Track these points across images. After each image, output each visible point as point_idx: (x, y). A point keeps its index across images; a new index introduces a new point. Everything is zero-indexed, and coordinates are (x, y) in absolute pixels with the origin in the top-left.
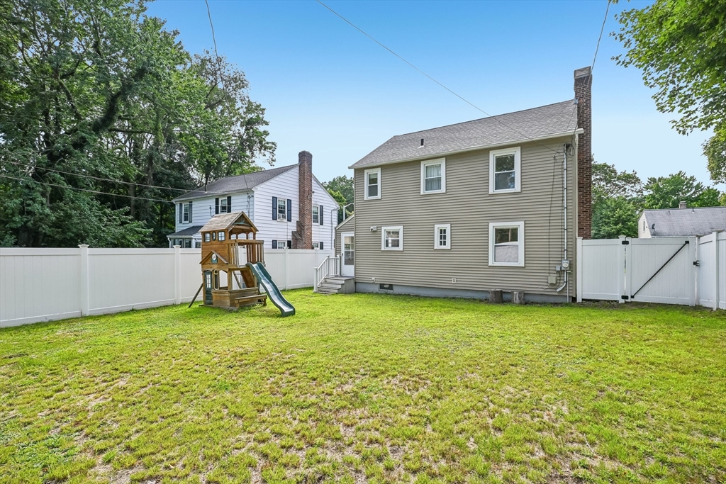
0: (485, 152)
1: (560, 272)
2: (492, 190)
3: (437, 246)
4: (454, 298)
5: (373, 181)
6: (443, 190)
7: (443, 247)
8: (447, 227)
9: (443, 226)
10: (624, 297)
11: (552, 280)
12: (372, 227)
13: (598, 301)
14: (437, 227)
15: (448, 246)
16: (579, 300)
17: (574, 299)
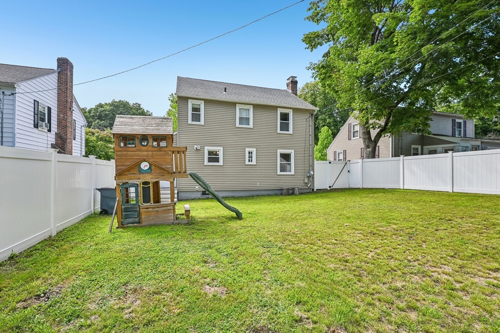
0: (275, 108)
1: (309, 177)
2: (279, 131)
3: (247, 163)
4: (257, 196)
5: (196, 109)
6: (251, 126)
7: (250, 163)
8: (254, 150)
9: (251, 150)
10: (330, 187)
11: (306, 181)
12: (195, 147)
13: (321, 190)
14: (247, 150)
15: (254, 162)
16: (315, 190)
17: (313, 190)
